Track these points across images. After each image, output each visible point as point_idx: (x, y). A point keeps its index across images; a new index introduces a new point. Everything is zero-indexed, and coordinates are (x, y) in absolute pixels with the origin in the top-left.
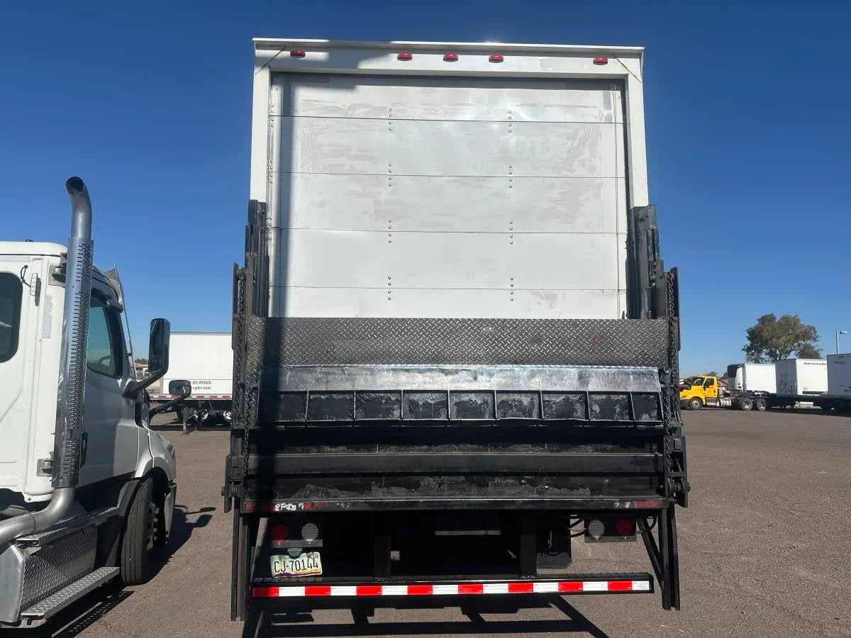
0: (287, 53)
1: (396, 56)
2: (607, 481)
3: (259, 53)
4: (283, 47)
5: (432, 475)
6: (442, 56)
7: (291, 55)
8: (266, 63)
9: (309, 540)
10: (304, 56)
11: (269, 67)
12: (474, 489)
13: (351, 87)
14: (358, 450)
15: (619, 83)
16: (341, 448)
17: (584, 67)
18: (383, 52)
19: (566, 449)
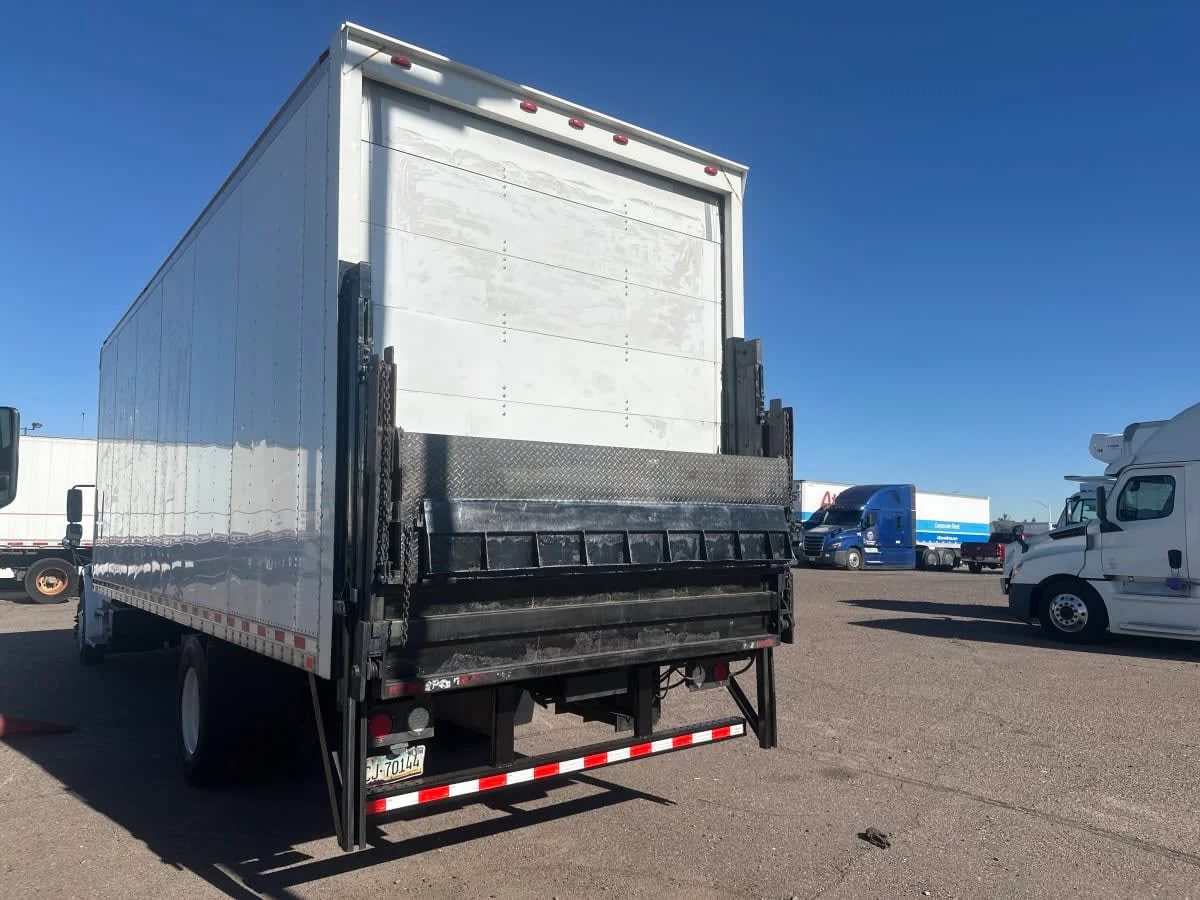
0: (386, 58)
1: (519, 102)
2: (732, 623)
3: (352, 45)
4: (383, 47)
5: (585, 630)
6: (567, 119)
7: (394, 61)
8: (360, 63)
9: (418, 730)
10: (408, 67)
11: (362, 69)
12: (625, 642)
13: (459, 127)
14: (512, 606)
15: (720, 199)
16: (494, 604)
17: (694, 172)
18: (506, 94)
19: (702, 592)
